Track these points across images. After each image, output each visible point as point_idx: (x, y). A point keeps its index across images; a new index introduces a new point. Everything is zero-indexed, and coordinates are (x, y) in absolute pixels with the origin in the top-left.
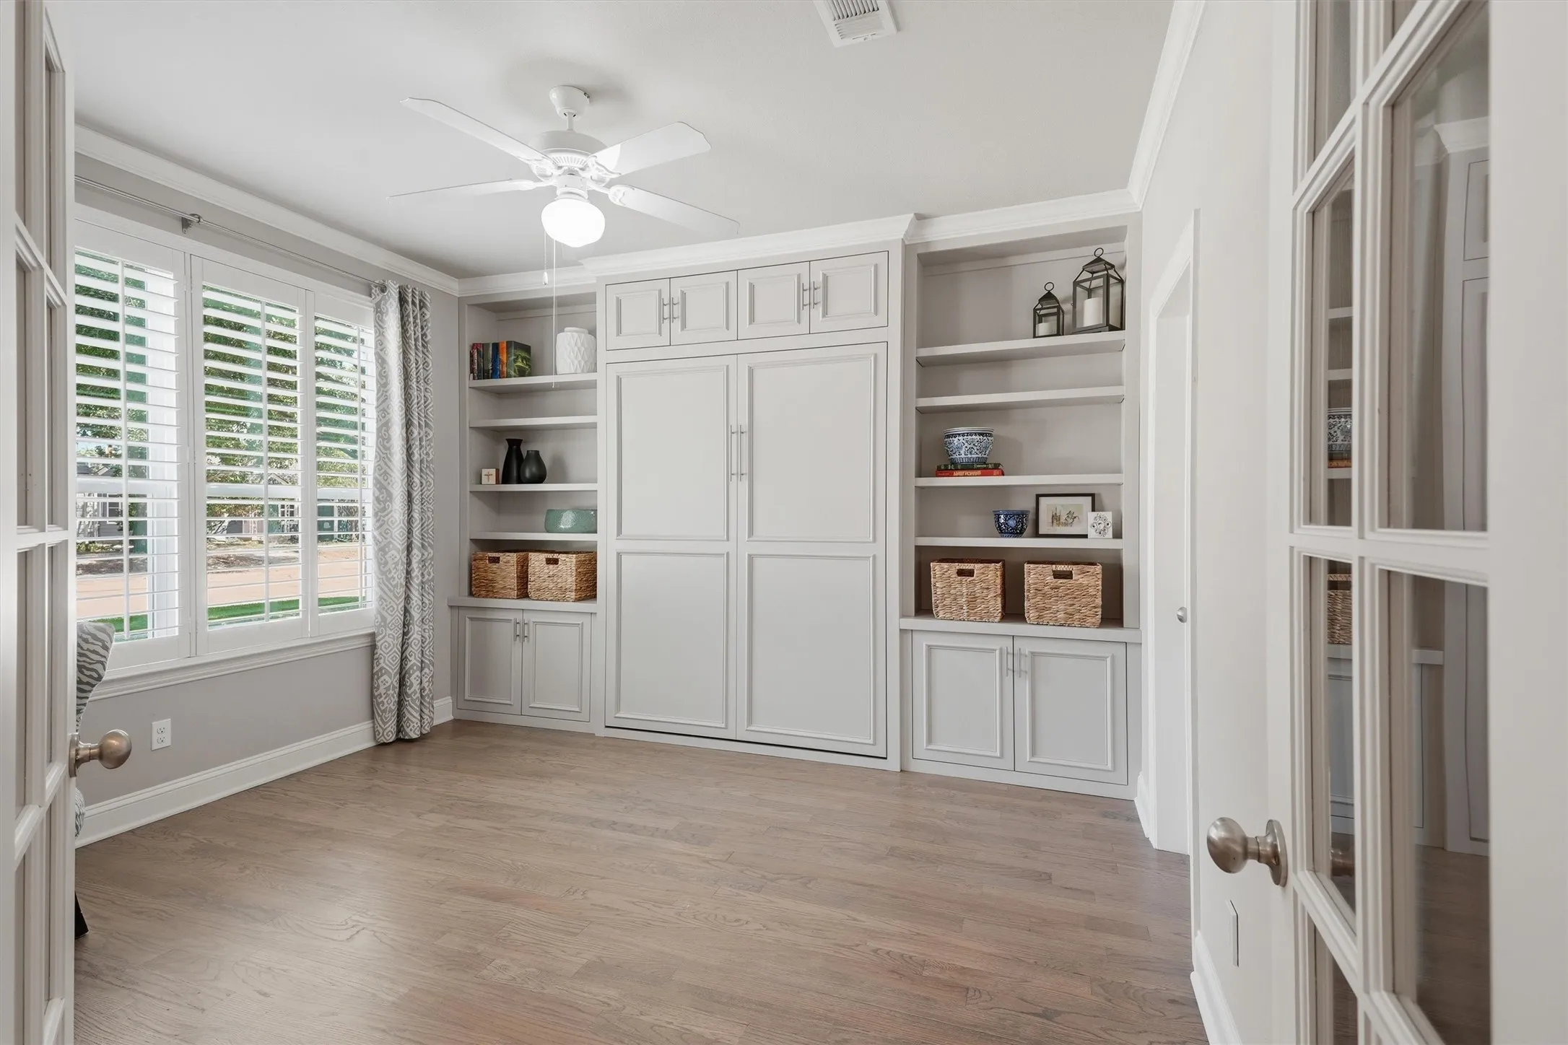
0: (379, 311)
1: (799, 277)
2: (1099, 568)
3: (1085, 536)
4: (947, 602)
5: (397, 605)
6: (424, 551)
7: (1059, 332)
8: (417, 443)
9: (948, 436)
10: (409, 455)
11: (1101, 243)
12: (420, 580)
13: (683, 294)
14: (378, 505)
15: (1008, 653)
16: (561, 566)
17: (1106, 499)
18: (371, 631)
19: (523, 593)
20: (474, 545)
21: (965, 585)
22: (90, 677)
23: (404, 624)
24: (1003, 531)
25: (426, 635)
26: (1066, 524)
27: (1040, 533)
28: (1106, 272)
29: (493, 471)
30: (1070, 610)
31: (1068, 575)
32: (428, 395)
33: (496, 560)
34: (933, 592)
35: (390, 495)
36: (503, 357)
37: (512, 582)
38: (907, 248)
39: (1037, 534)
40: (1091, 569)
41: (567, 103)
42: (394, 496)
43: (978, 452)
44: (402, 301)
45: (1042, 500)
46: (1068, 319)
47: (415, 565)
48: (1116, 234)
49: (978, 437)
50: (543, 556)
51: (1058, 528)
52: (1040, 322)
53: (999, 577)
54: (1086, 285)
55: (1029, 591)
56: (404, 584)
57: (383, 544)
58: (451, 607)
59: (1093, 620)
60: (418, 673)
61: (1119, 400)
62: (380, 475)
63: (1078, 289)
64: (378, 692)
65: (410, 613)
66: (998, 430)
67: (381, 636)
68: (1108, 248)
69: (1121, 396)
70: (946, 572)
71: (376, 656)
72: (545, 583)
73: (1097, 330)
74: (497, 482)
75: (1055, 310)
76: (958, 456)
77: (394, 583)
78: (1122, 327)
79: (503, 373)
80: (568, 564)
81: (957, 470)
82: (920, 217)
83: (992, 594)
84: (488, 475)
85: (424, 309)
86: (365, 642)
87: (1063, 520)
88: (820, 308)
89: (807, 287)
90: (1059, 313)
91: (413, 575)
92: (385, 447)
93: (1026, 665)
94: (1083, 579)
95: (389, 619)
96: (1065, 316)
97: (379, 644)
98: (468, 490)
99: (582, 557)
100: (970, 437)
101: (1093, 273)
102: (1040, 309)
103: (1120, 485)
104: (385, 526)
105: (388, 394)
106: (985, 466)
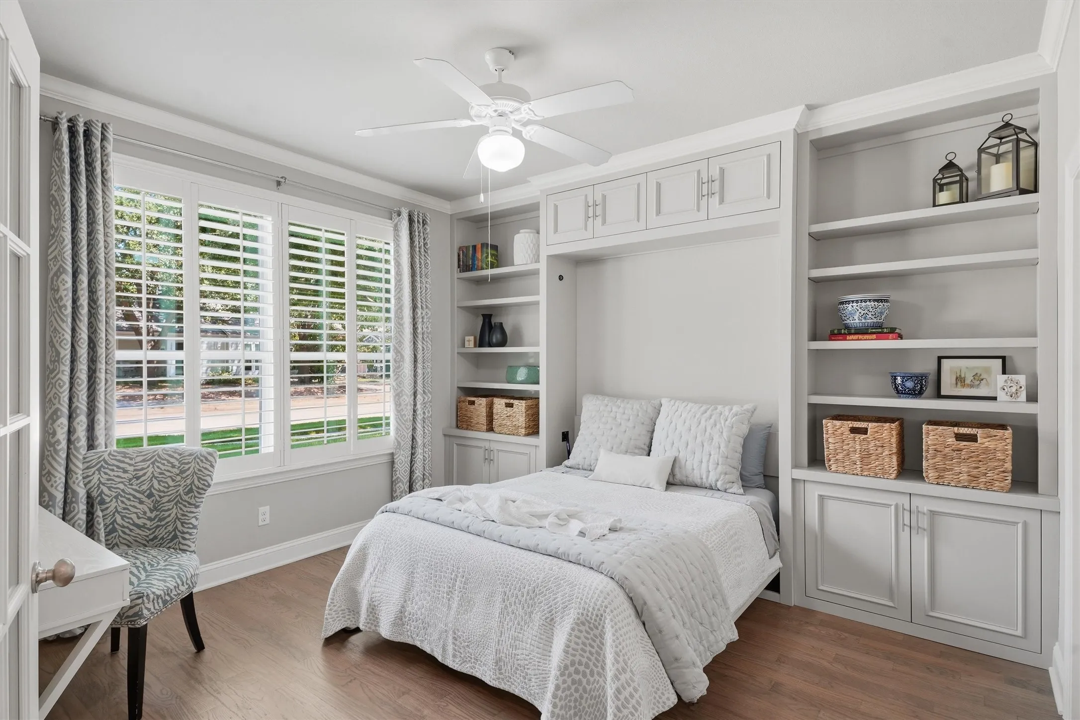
0: (396, 228)
1: (699, 172)
2: (1008, 433)
3: (995, 399)
4: (840, 456)
5: (408, 434)
6: (425, 396)
7: (963, 198)
8: (420, 320)
9: (842, 303)
10: (415, 328)
11: (1009, 109)
12: (422, 417)
13: (604, 197)
14: (395, 364)
15: (904, 509)
16: (515, 409)
17: (1019, 361)
18: (392, 451)
19: (490, 429)
20: (459, 390)
21: (857, 442)
22: (204, 484)
23: (412, 447)
24: (900, 392)
25: (427, 456)
26: (971, 386)
27: (942, 394)
28: (1015, 137)
29: (472, 338)
30: (975, 472)
31: (973, 438)
32: (428, 286)
33: (473, 403)
34: (825, 447)
35: (402, 356)
36: (479, 255)
37: (483, 420)
38: (799, 137)
39: (939, 395)
40: (999, 433)
41: (497, 61)
42: (405, 358)
43: (873, 317)
44: (411, 221)
45: (944, 361)
46: (972, 185)
47: (418, 406)
48: (1029, 98)
49: (872, 303)
50: (503, 401)
51: (962, 389)
52: (941, 190)
53: (895, 437)
54: (994, 150)
55: (927, 451)
56: (412, 419)
57: (398, 391)
58: (445, 435)
59: (1002, 485)
60: (421, 482)
61: (1034, 263)
62: (397, 344)
63: (983, 156)
64: (396, 494)
65: (416, 440)
66: (895, 296)
67: (397, 455)
68: (1016, 113)
69: (1034, 259)
70: (838, 429)
71: (394, 469)
72: (504, 421)
73: (1008, 194)
74: (475, 346)
75: (958, 178)
76: (852, 322)
77: (405, 419)
78: (1035, 190)
79: (478, 266)
80: (520, 406)
81: (850, 334)
82: (810, 108)
83: (887, 453)
84: (469, 341)
85: (426, 226)
86: (386, 459)
87: (968, 381)
88: (717, 198)
89: (705, 180)
90: (963, 179)
91: (418, 413)
92: (399, 323)
93: (924, 522)
94: (990, 443)
95: (402, 443)
96: (969, 183)
97: (396, 461)
98: (456, 352)
99: (530, 402)
100: (863, 304)
101: (1001, 138)
102: (941, 179)
103: (1035, 348)
104: (400, 379)
105: (401, 286)
106: (880, 330)
